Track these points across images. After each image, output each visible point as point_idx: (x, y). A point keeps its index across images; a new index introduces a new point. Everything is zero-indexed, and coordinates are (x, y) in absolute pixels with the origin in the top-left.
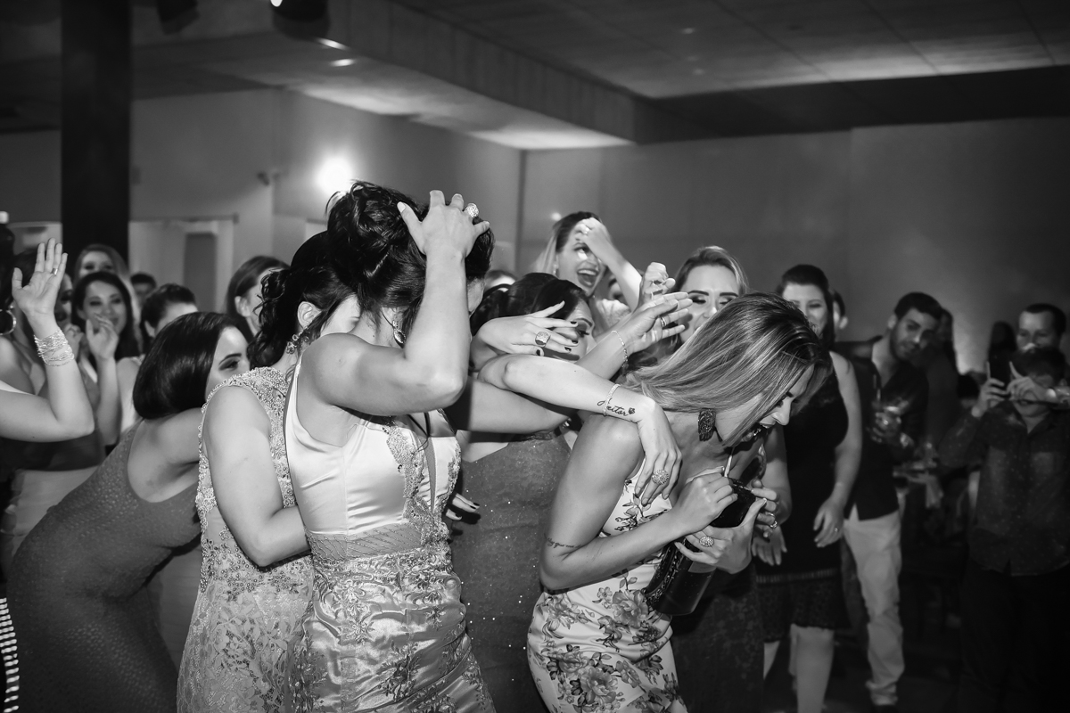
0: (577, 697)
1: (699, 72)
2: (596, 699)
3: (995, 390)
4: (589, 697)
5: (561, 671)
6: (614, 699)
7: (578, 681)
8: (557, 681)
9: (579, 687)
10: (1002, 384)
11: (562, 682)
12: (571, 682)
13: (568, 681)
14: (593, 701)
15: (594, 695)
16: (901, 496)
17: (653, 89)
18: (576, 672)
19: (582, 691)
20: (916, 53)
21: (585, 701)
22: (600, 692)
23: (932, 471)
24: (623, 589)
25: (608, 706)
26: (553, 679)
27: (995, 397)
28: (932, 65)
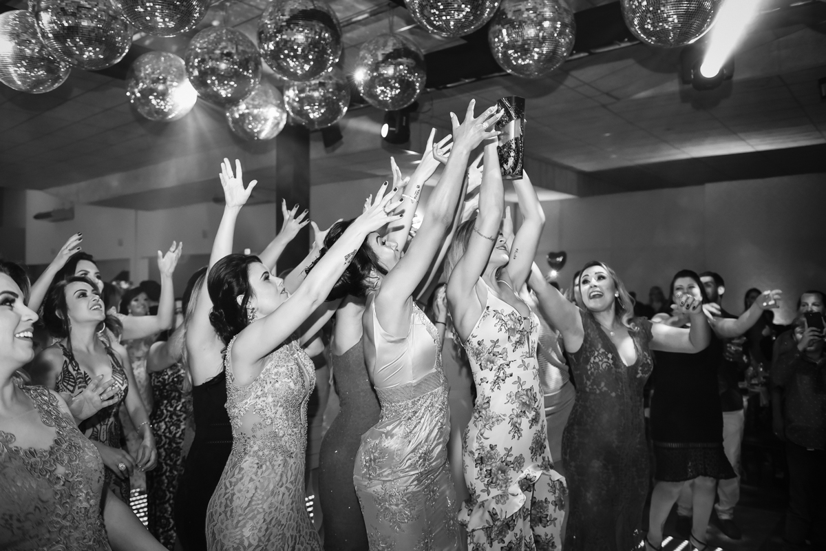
0: (487, 479)
1: (614, 156)
2: (498, 481)
3: (816, 333)
4: (494, 480)
5: (482, 463)
6: (507, 481)
7: (491, 470)
8: (478, 468)
9: (490, 474)
10: (819, 330)
11: (481, 470)
12: (486, 471)
13: (485, 469)
14: (496, 482)
15: (497, 479)
16: (745, 400)
17: (588, 166)
18: (491, 465)
19: (491, 476)
20: (743, 140)
21: (492, 482)
22: (501, 477)
23: (763, 384)
24: (520, 390)
25: (504, 486)
26: (476, 467)
27: (816, 338)
28: (752, 146)
